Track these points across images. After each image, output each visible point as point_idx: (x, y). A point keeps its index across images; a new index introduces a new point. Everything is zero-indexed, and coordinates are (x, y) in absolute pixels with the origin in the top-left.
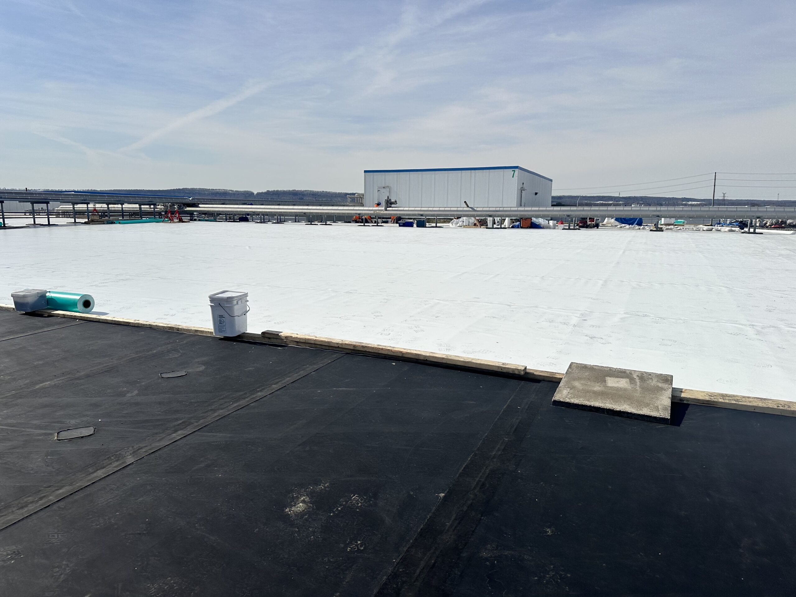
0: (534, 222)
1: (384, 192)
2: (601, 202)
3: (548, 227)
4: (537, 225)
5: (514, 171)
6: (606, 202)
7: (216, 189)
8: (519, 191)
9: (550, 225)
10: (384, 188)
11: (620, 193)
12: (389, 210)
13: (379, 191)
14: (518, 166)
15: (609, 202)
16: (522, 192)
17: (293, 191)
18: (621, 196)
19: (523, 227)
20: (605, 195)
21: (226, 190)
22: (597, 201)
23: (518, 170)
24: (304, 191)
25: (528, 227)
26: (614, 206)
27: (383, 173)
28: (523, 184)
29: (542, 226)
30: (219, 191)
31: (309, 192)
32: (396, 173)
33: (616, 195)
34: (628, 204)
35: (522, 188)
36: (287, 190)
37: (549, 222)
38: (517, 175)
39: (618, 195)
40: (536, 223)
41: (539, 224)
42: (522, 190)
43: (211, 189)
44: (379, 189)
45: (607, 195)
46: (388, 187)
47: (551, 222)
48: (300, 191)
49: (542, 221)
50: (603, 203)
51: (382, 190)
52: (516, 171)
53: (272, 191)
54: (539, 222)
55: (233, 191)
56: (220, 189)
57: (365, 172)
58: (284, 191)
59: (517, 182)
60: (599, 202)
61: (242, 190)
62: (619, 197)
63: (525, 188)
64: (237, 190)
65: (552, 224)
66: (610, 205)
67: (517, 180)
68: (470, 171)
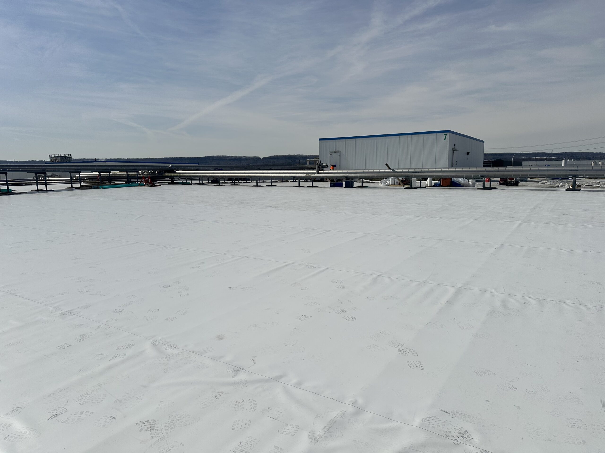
0: (454, 181)
1: (335, 156)
2: (536, 158)
3: (468, 186)
4: (457, 183)
5: (446, 134)
6: (541, 158)
7: (234, 156)
8: (451, 152)
9: (470, 184)
10: (335, 152)
11: (552, 150)
12: (321, 173)
13: (331, 155)
14: (449, 130)
15: (543, 158)
16: (453, 152)
17: (288, 156)
18: (553, 152)
19: (443, 186)
20: (539, 152)
21: (241, 156)
22: (533, 157)
23: (449, 134)
24: (296, 155)
25: (448, 186)
26: (547, 161)
27: (334, 140)
28: (455, 145)
29: (462, 185)
30: (236, 157)
31: (300, 156)
32: (345, 140)
33: (550, 152)
34: (560, 159)
35: (454, 149)
36: (284, 155)
37: (468, 181)
38: (448, 138)
39: (551, 152)
40: (456, 182)
41: (459, 183)
42: (454, 150)
43: (231, 156)
44: (331, 154)
45: (541, 152)
46: (338, 151)
47: (470, 181)
48: (294, 155)
49: (462, 180)
50: (538, 158)
51: (334, 154)
52: (448, 134)
53: (273, 156)
54: (459, 181)
55: (246, 157)
56: (237, 156)
57: (320, 140)
58: (282, 155)
59: (448, 144)
60: (534, 158)
61: (252, 156)
62: (551, 153)
63: (457, 149)
64: (249, 156)
65: (472, 183)
66: (543, 160)
67: (448, 142)
68: (406, 136)
